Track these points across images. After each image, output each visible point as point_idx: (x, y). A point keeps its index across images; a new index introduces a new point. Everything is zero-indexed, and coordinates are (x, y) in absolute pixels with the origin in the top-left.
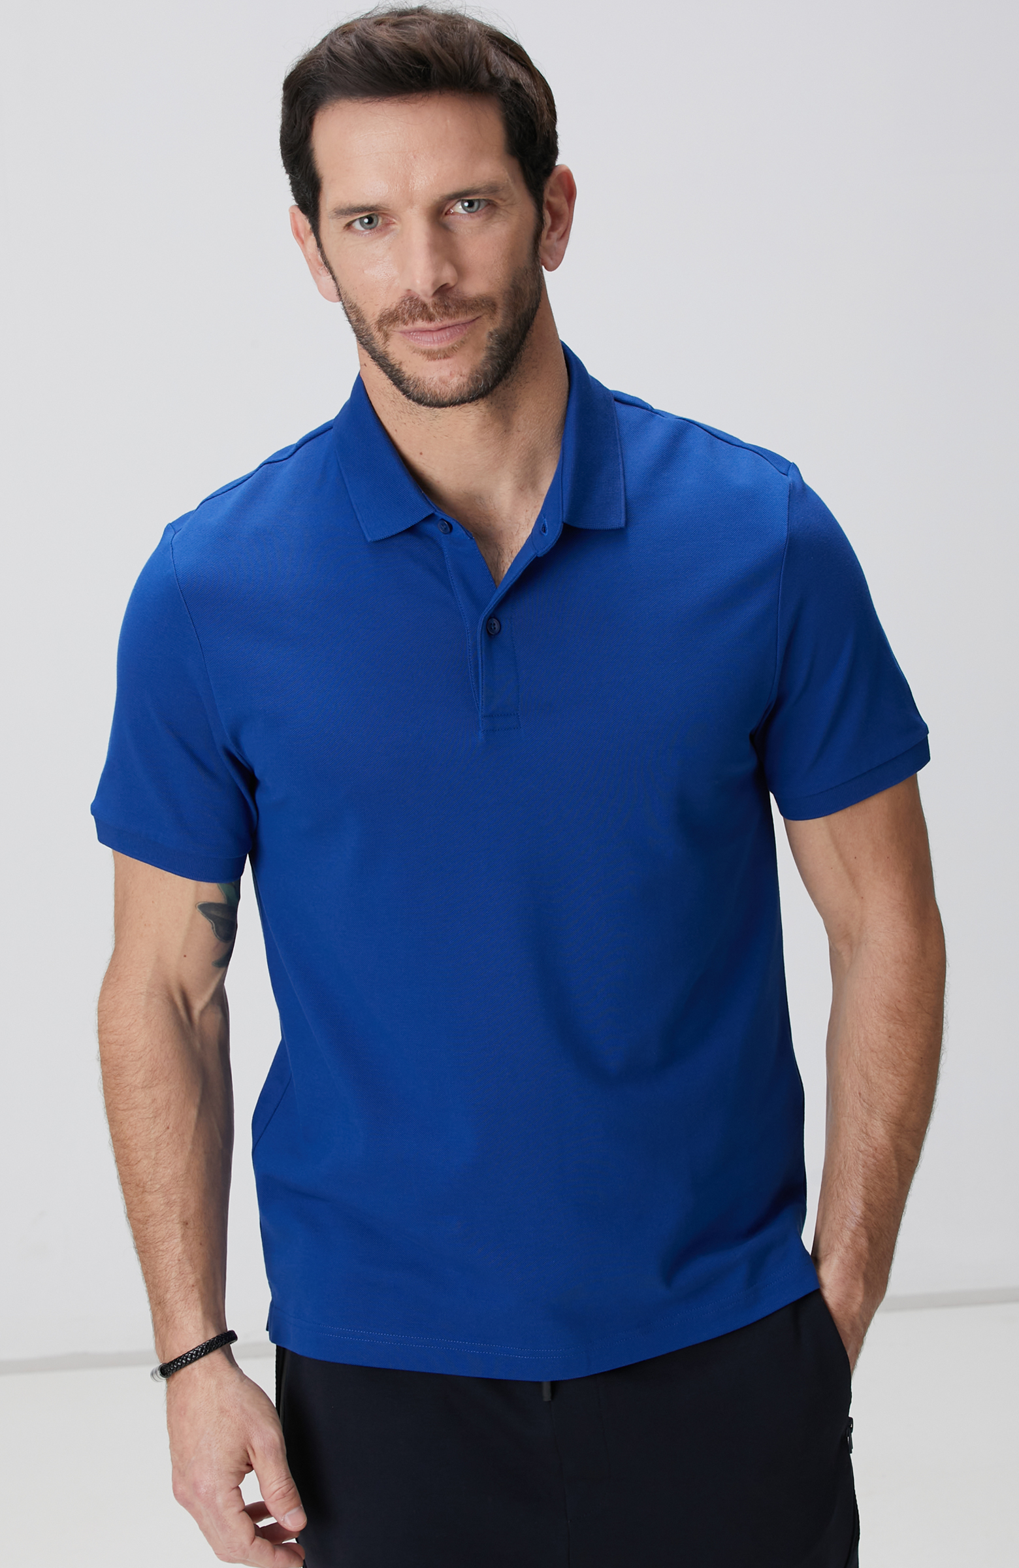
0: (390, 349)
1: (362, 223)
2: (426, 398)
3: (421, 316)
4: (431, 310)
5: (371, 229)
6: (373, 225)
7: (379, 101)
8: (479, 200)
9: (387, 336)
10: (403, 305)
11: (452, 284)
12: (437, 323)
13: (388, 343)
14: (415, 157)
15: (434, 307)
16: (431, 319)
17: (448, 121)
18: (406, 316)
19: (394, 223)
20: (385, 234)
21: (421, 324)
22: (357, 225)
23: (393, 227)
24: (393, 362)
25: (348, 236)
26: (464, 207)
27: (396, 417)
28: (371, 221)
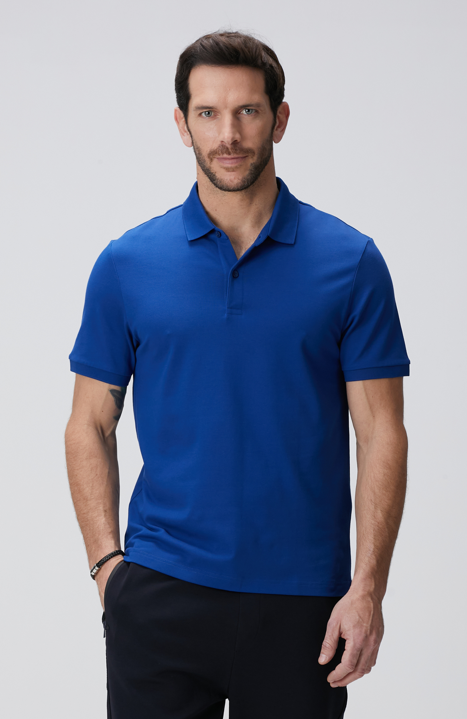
0: (212, 166)
1: (205, 114)
2: (224, 187)
3: (226, 152)
4: (230, 150)
5: (209, 117)
6: (210, 115)
7: (218, 66)
8: (252, 109)
9: (211, 160)
10: (219, 148)
11: (239, 141)
12: (232, 156)
13: (212, 163)
14: (229, 90)
15: (231, 149)
16: (229, 154)
17: (244, 77)
18: (220, 152)
19: (218, 115)
20: (215, 119)
21: (225, 156)
22: (203, 114)
23: (218, 116)
24: (212, 171)
25: (200, 118)
26: (246, 112)
27: (207, 195)
28: (209, 113)
